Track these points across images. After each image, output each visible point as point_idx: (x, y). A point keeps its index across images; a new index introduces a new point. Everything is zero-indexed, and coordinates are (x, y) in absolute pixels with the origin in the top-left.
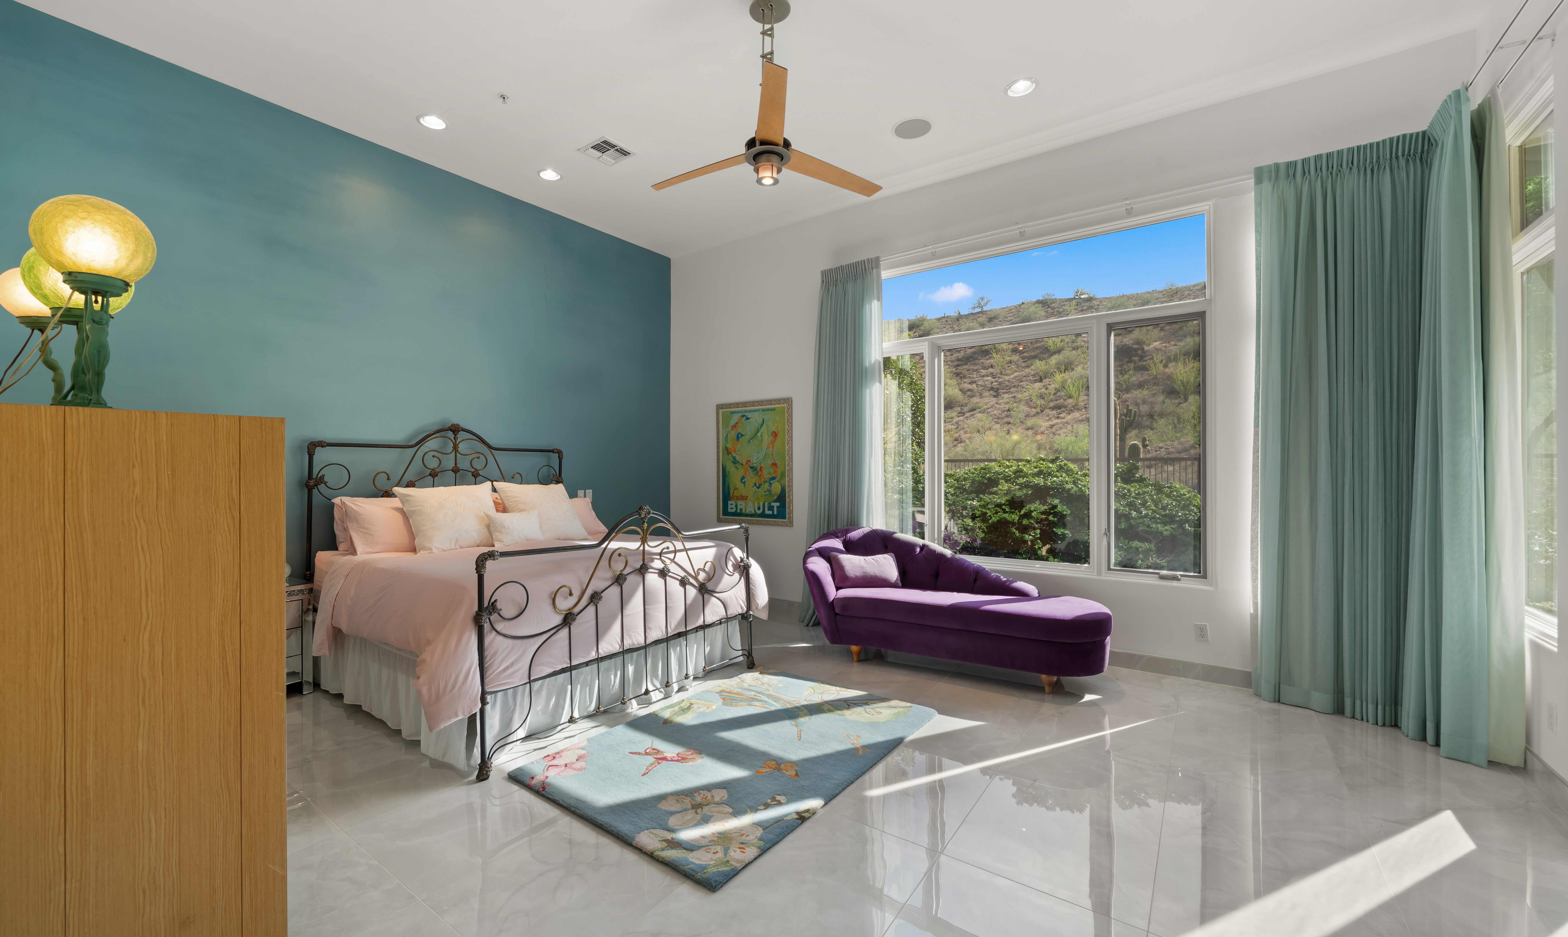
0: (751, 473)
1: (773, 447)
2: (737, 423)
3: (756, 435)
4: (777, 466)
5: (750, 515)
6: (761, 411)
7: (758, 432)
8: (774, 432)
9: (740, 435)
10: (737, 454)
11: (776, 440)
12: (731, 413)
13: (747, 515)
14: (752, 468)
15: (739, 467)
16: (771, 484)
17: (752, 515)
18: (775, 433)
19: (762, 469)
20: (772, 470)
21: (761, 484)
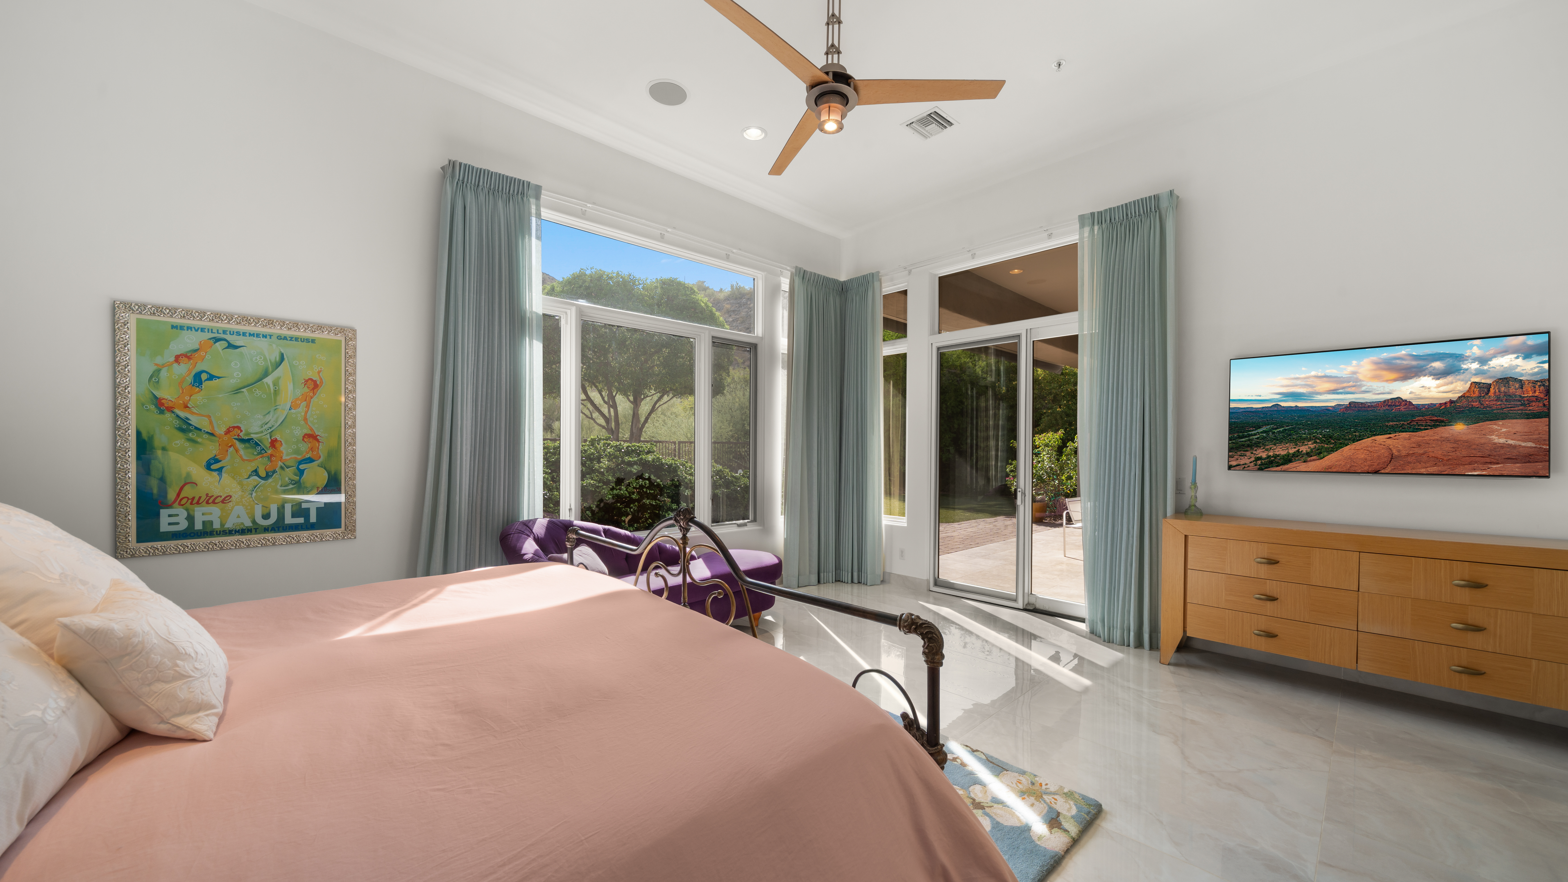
0: (242, 452)
1: (308, 406)
2: (196, 351)
3: (260, 380)
4: (318, 441)
5: (238, 531)
6: (274, 338)
7: (266, 374)
8: (311, 379)
9: (204, 376)
10: (193, 413)
11: (314, 394)
12: (173, 327)
13: (230, 533)
14: (242, 441)
15: (199, 440)
16: (301, 472)
17: (243, 531)
18: (315, 382)
19: (277, 445)
20: (304, 447)
21: (274, 472)
